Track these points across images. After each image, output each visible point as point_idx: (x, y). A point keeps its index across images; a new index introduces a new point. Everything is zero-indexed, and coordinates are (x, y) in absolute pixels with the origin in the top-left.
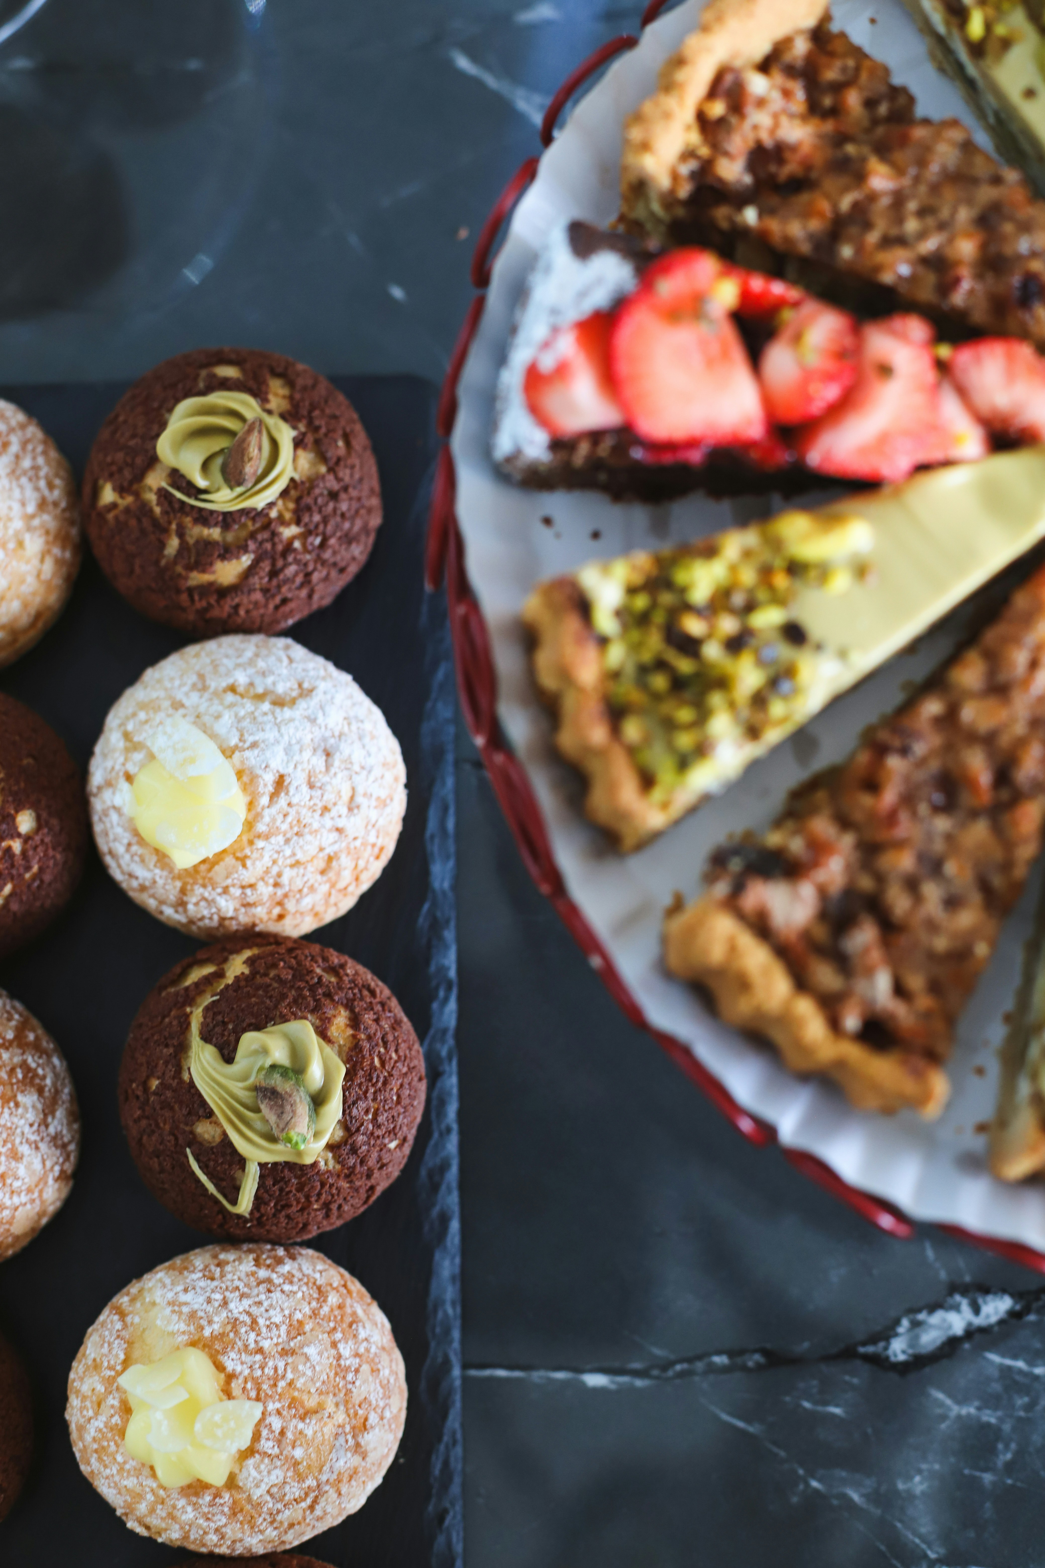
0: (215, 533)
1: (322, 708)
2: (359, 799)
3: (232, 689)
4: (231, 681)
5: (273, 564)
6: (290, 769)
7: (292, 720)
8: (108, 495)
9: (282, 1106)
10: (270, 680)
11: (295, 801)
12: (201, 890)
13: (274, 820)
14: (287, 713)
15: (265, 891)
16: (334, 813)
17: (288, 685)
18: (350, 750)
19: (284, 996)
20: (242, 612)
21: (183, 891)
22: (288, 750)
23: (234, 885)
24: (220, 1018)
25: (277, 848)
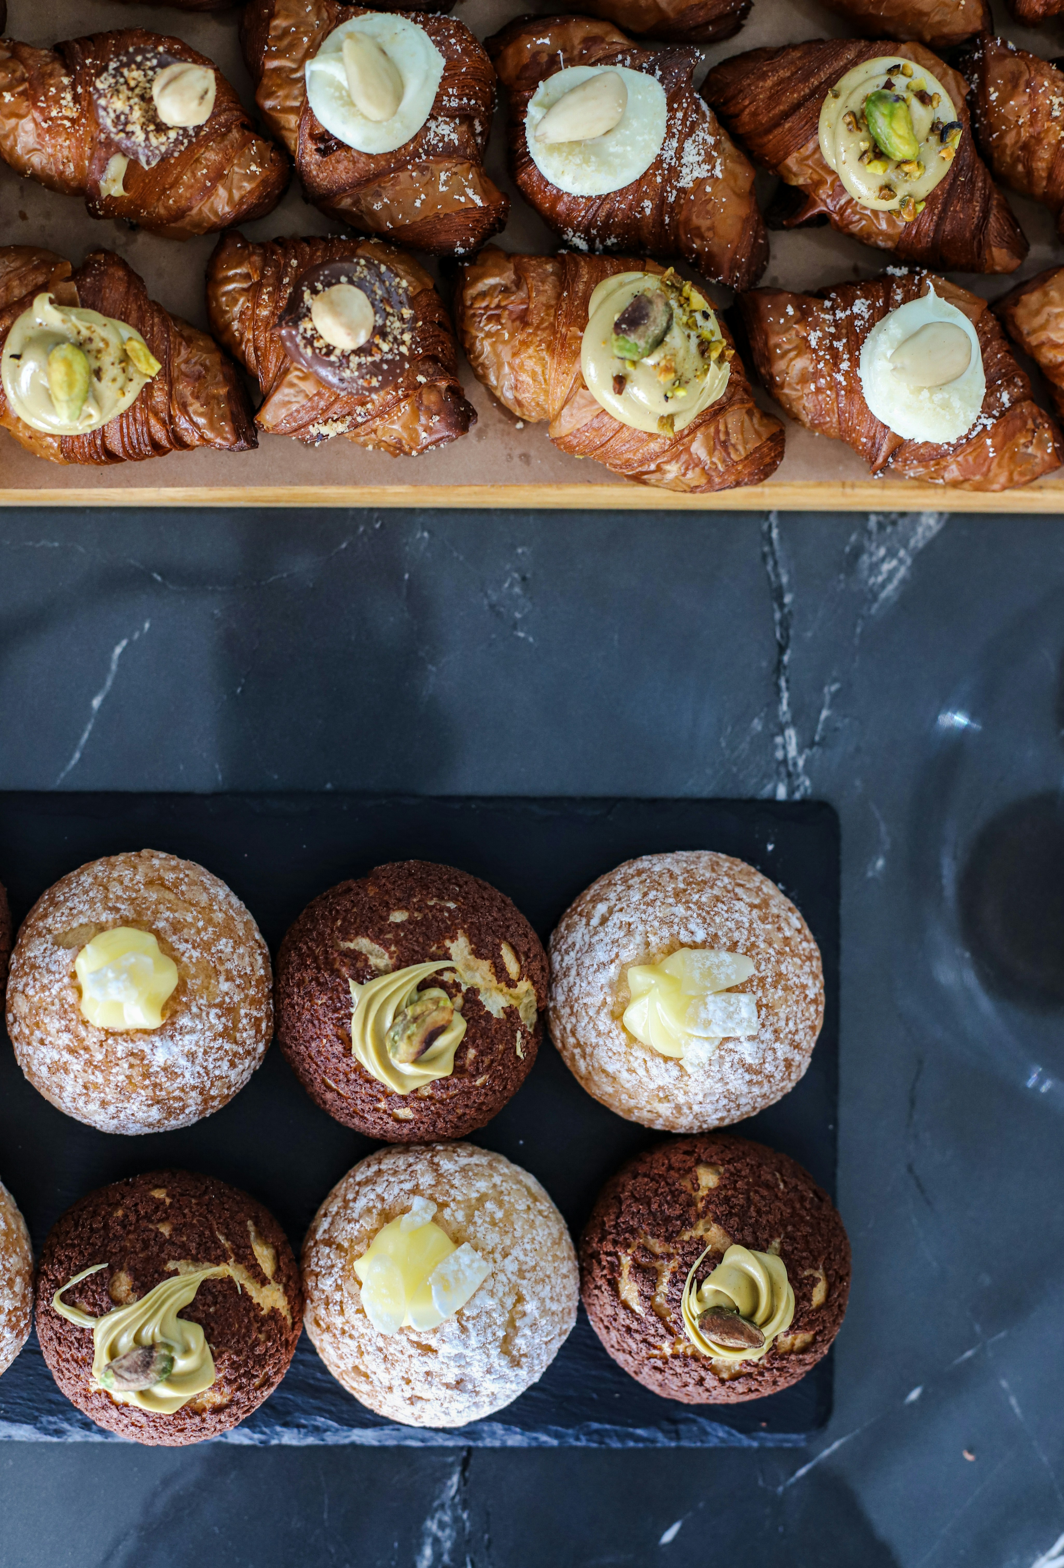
0: (664, 1287)
1: (501, 1377)
2: (419, 1404)
3: (520, 1299)
4: (528, 1298)
5: (637, 1331)
6: (441, 1359)
7: (488, 1356)
8: (708, 1179)
9: (136, 1372)
10: (528, 1332)
11: (414, 1360)
12: (340, 1265)
13: (397, 1343)
14: (494, 1352)
15: (338, 1321)
16: (405, 1387)
17: (524, 1347)
18: (463, 1400)
19: (238, 1353)
20: (596, 1292)
21: (339, 1247)
22: (460, 1356)
23: (342, 1295)
24: (220, 1298)
25: (373, 1340)
